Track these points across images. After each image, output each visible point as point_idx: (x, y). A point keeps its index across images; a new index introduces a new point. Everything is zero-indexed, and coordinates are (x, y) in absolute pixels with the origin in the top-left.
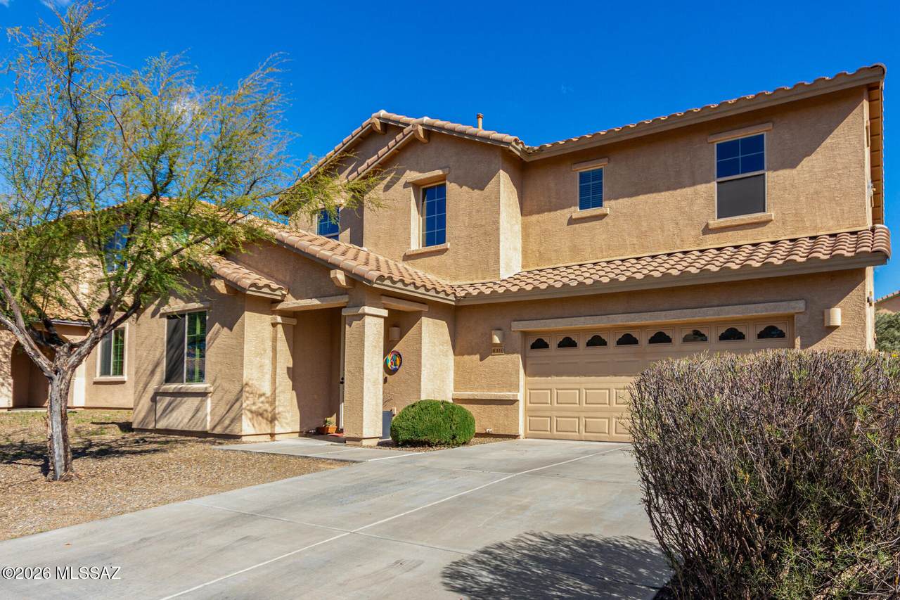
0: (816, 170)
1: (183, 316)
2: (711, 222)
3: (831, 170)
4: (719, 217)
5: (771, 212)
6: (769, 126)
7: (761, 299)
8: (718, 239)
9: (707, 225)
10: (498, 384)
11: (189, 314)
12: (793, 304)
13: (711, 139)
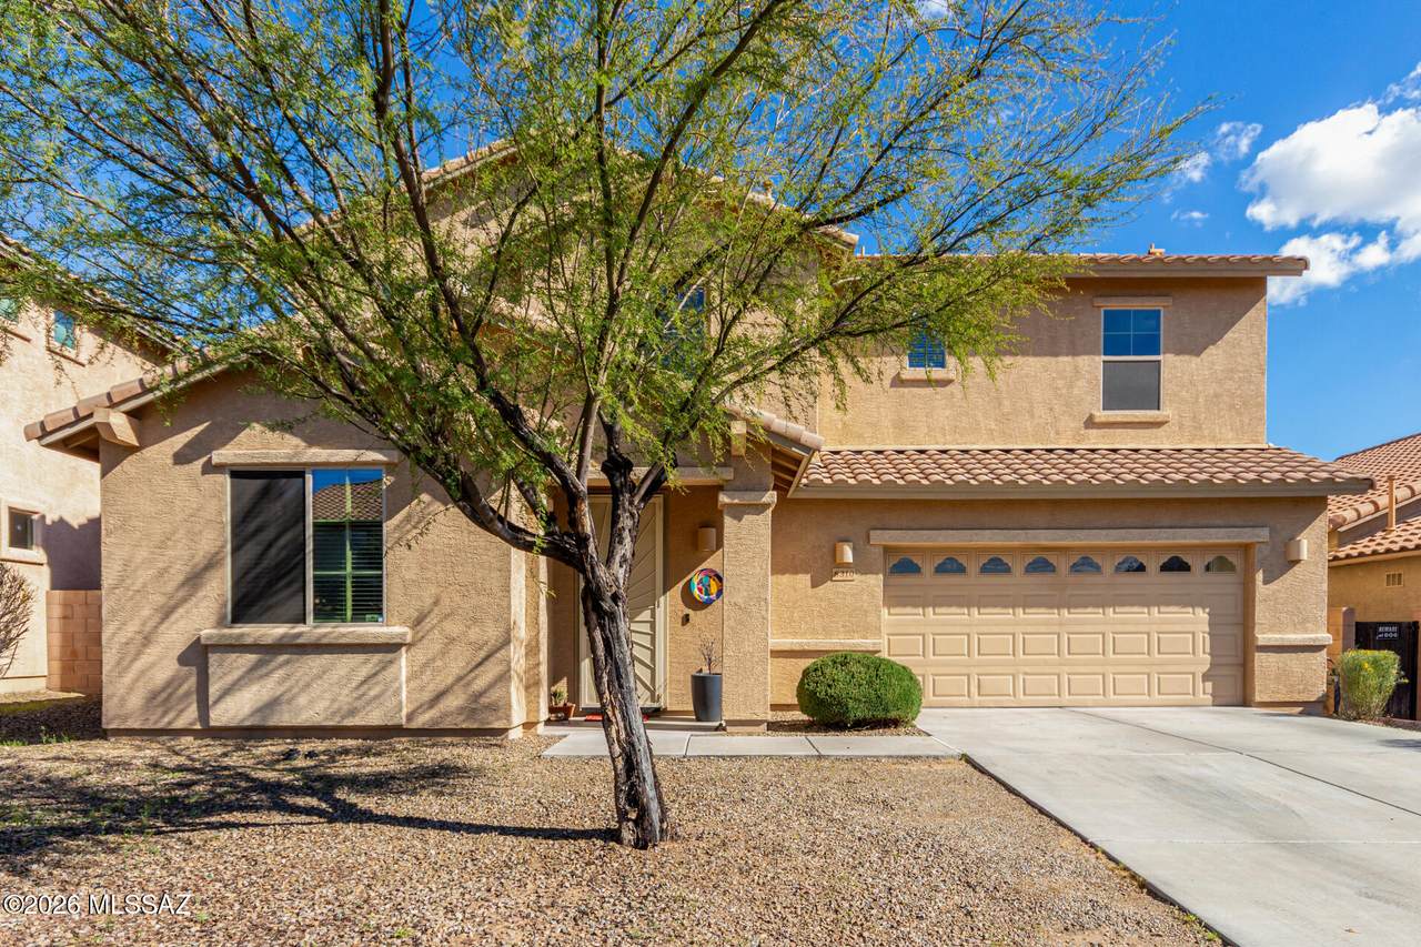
0: (1216, 367)
1: (301, 475)
2: (1097, 414)
3: (1232, 371)
4: (1104, 409)
5: (1166, 411)
6: (1168, 301)
7: (1219, 522)
8: (1103, 437)
9: (1091, 417)
10: (843, 626)
11: (314, 473)
12: (1257, 531)
13: (1099, 302)
